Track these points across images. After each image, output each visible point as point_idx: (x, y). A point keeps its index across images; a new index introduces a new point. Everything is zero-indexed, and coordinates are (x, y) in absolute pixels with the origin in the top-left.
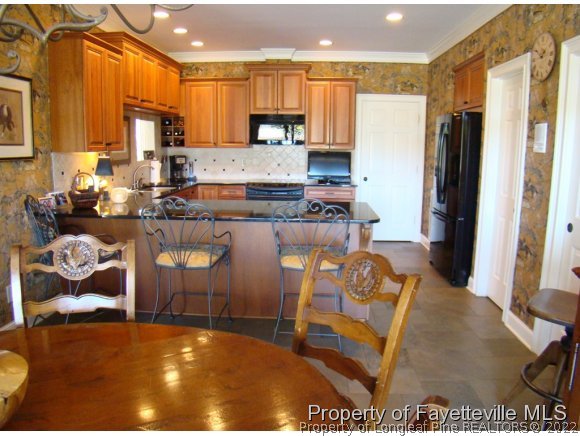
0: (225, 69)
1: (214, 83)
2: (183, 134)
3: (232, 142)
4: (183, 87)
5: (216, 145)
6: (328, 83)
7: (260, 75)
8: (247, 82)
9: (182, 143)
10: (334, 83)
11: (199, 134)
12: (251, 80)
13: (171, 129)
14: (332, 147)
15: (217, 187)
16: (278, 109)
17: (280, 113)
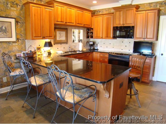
0: (108, 11)
1: (102, 16)
2: (92, 34)
3: (107, 37)
4: (93, 18)
5: (102, 38)
6: (144, 12)
7: (117, 11)
8: (113, 14)
9: (92, 37)
10: (147, 11)
11: (97, 34)
12: (114, 13)
13: (89, 32)
14: (145, 40)
15: (99, 53)
16: (124, 24)
17: (125, 25)
